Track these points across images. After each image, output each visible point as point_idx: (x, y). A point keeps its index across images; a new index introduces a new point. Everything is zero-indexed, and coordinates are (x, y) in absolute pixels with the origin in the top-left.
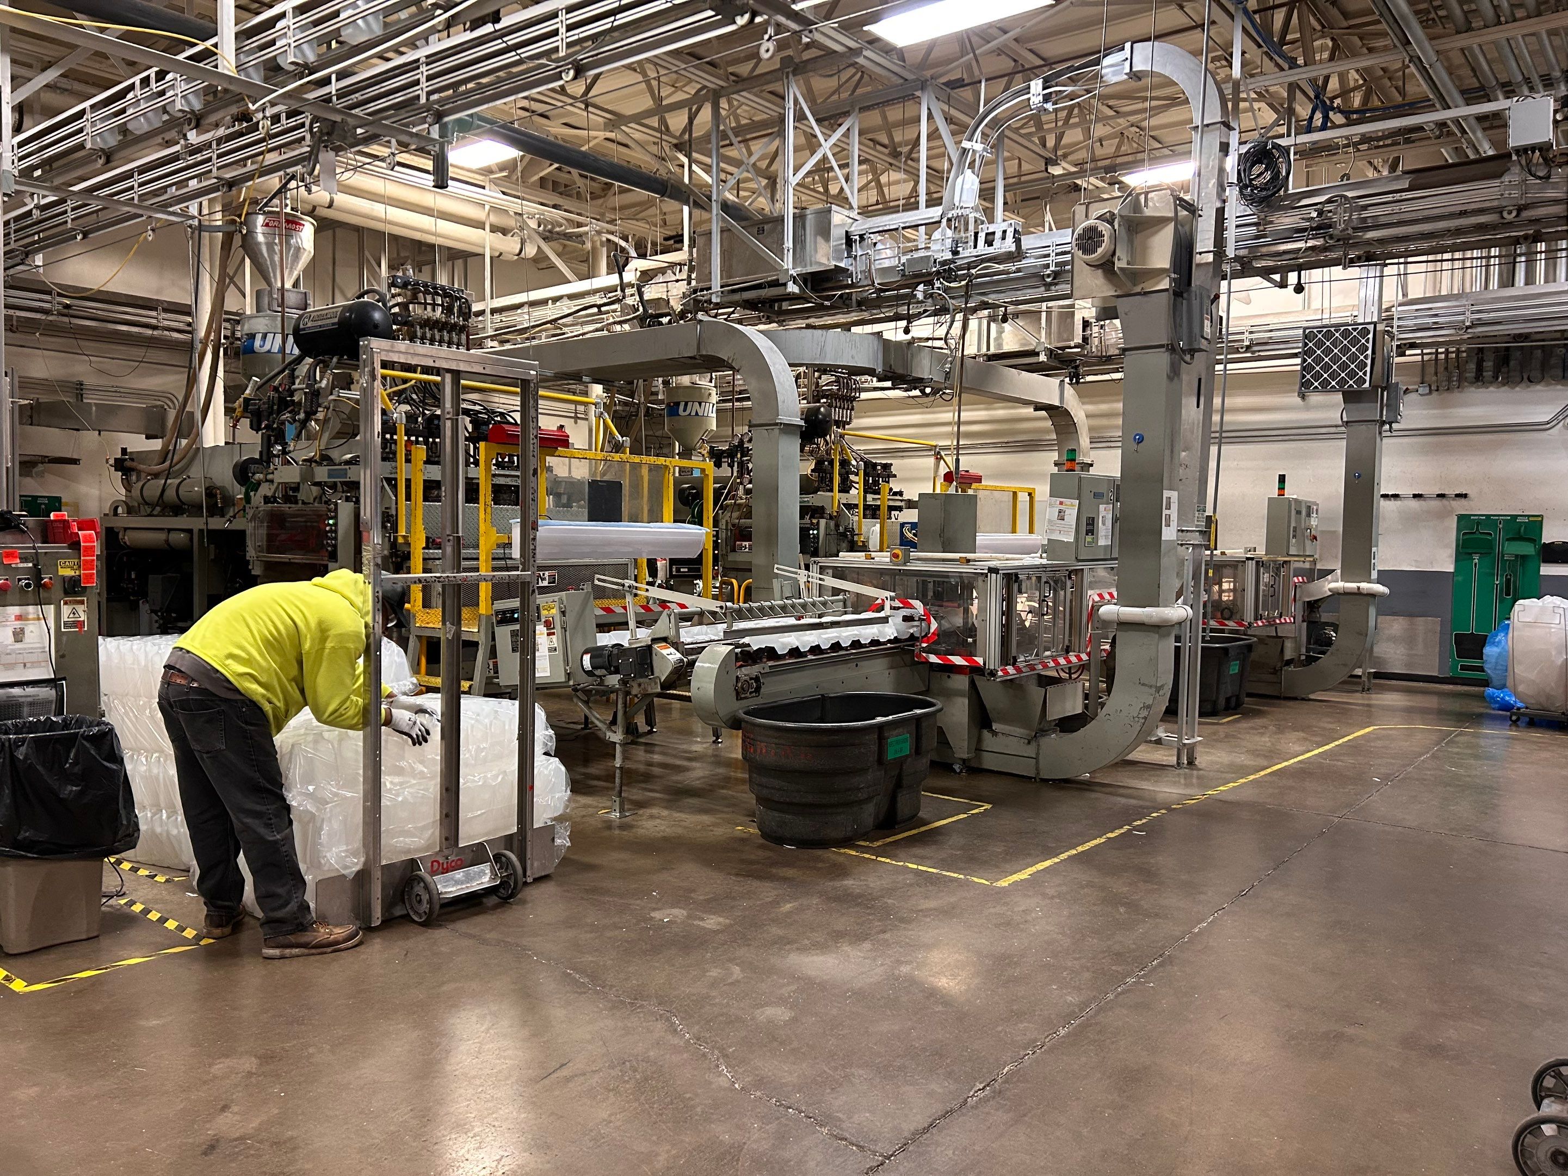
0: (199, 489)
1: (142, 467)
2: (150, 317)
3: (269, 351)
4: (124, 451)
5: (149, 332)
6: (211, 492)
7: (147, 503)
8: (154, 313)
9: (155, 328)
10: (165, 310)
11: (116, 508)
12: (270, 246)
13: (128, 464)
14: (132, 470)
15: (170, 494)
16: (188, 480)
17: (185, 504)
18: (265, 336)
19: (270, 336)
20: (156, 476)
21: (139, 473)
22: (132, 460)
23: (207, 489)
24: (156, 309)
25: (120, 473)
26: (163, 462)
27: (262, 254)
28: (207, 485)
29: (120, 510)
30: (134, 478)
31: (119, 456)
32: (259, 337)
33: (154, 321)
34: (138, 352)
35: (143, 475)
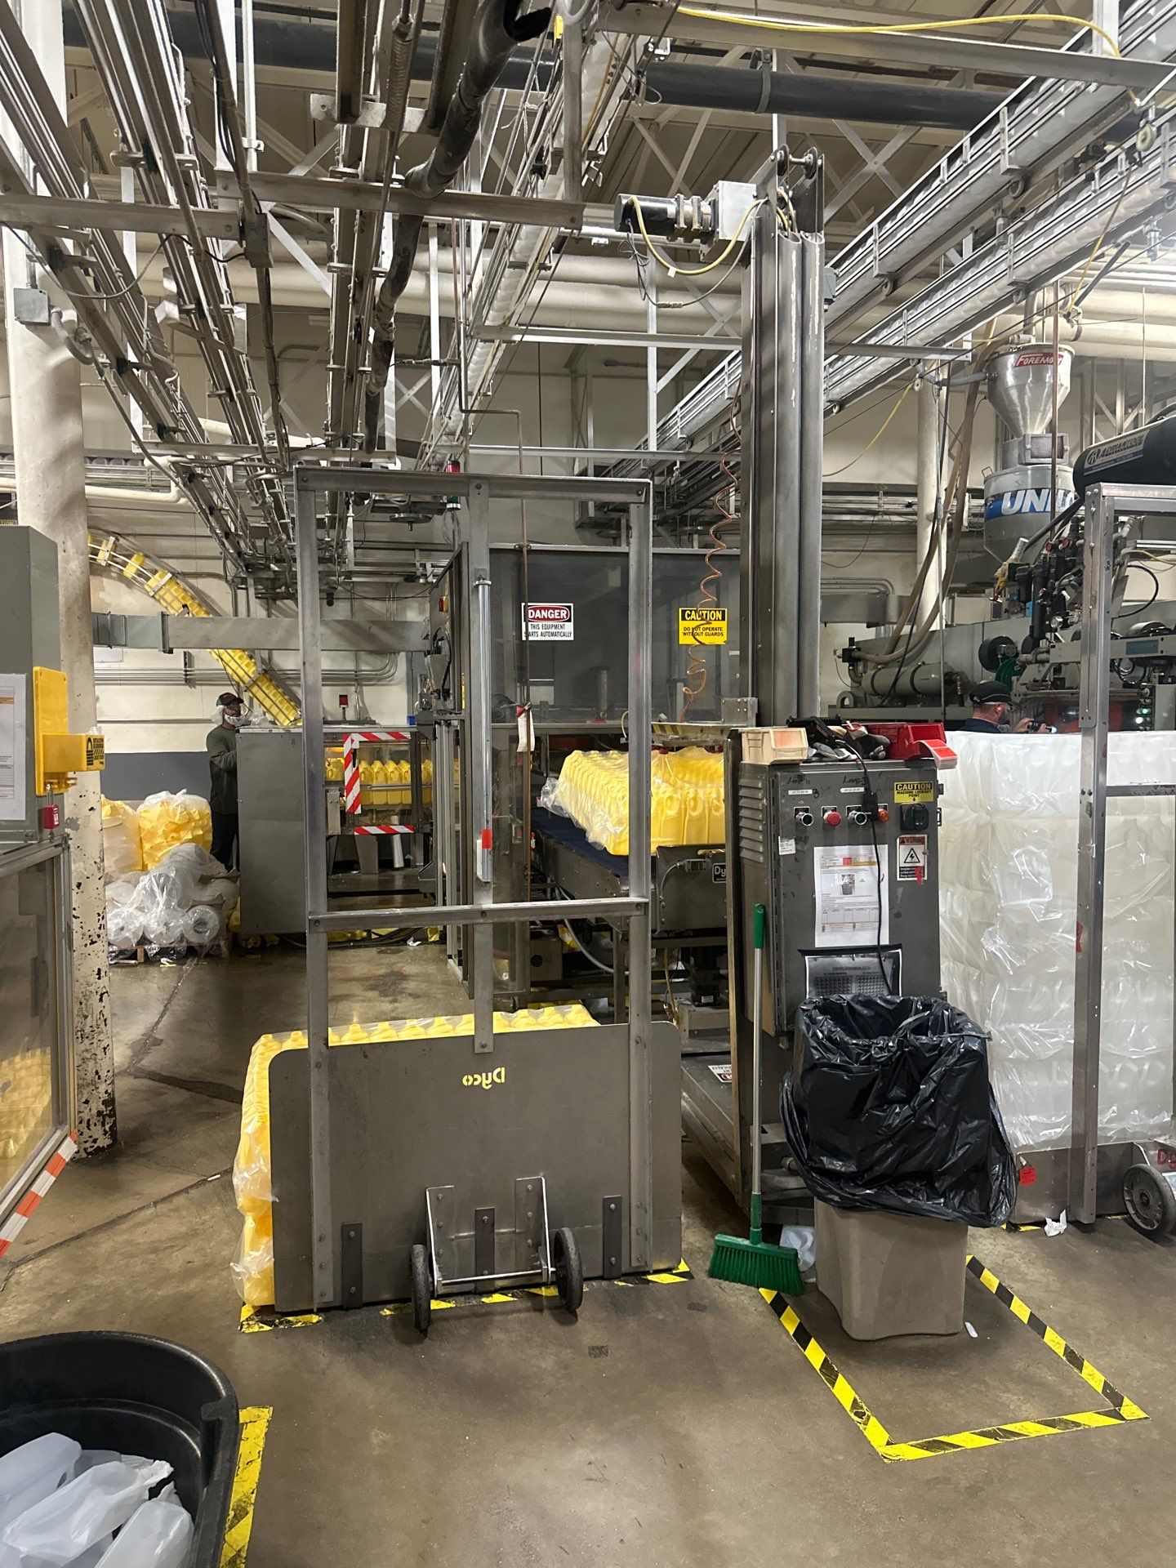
0: (936, 676)
1: (869, 656)
2: (871, 503)
3: (1019, 511)
4: (852, 640)
5: (871, 518)
6: (950, 678)
7: (876, 694)
8: (875, 498)
9: (874, 513)
10: (886, 494)
11: (844, 699)
12: (1021, 388)
13: (856, 654)
14: (859, 659)
15: (905, 681)
16: (923, 667)
17: (918, 693)
18: (1014, 496)
19: (1020, 494)
20: (886, 664)
21: (866, 661)
22: (859, 649)
23: (945, 675)
24: (877, 494)
25: (847, 664)
26: (892, 652)
27: (1011, 400)
28: (946, 671)
29: (847, 702)
30: (861, 668)
31: (847, 646)
32: (1007, 496)
33: (875, 507)
34: (858, 542)
35: (870, 665)
